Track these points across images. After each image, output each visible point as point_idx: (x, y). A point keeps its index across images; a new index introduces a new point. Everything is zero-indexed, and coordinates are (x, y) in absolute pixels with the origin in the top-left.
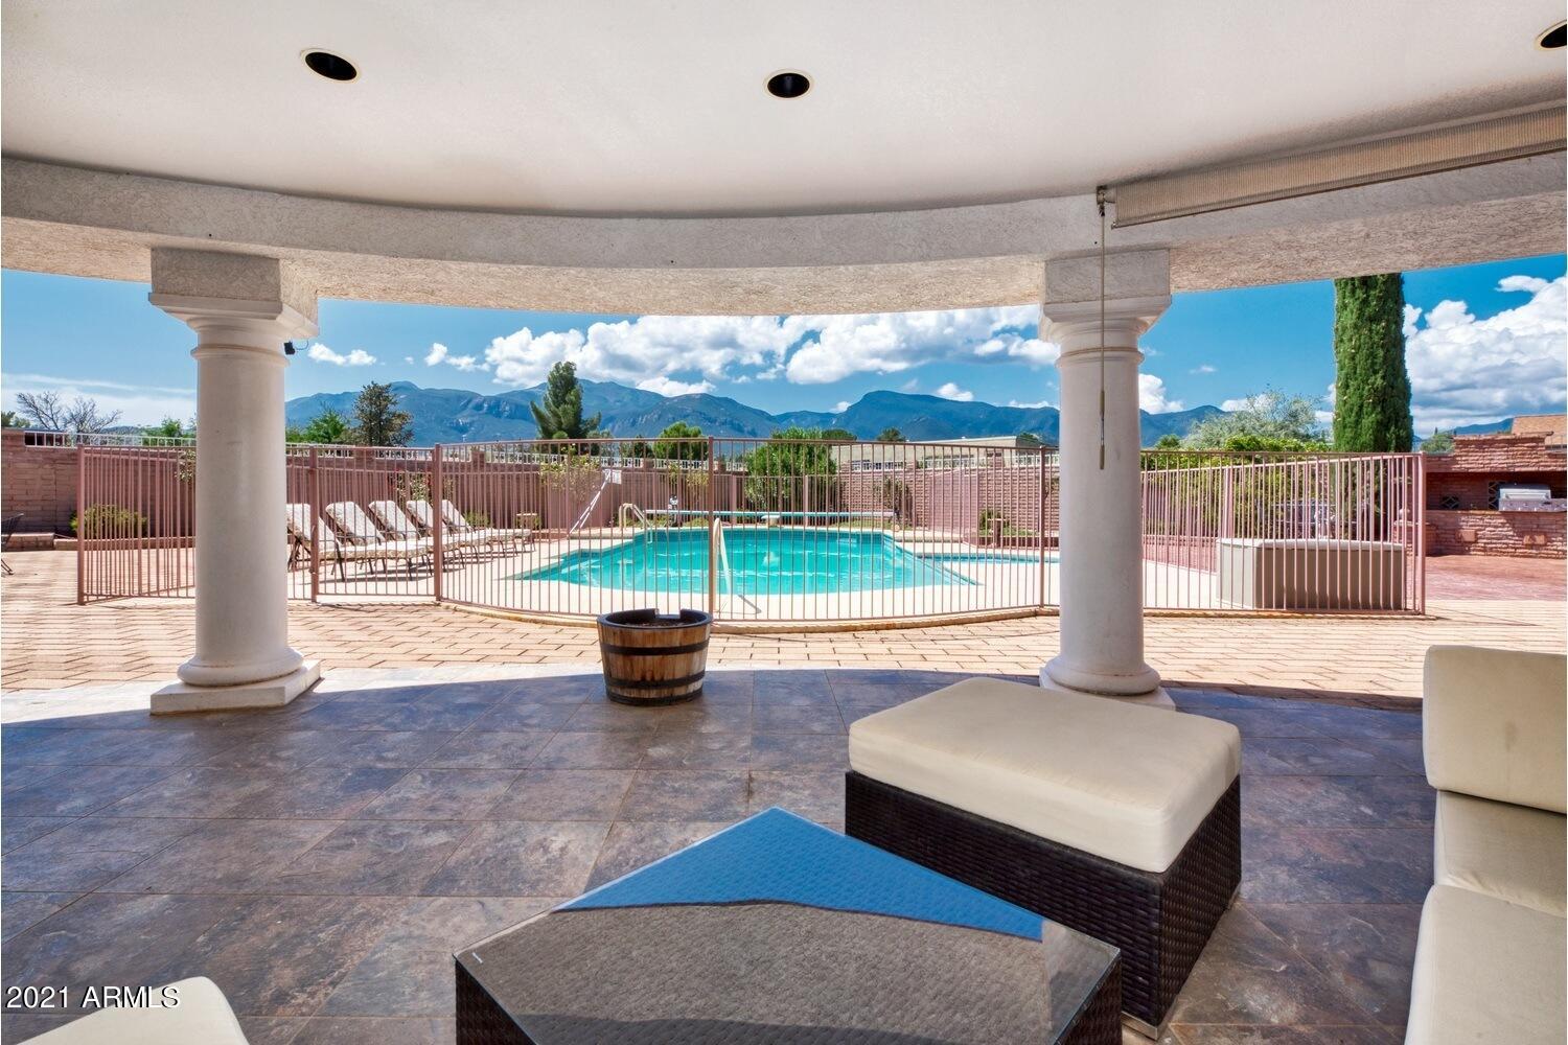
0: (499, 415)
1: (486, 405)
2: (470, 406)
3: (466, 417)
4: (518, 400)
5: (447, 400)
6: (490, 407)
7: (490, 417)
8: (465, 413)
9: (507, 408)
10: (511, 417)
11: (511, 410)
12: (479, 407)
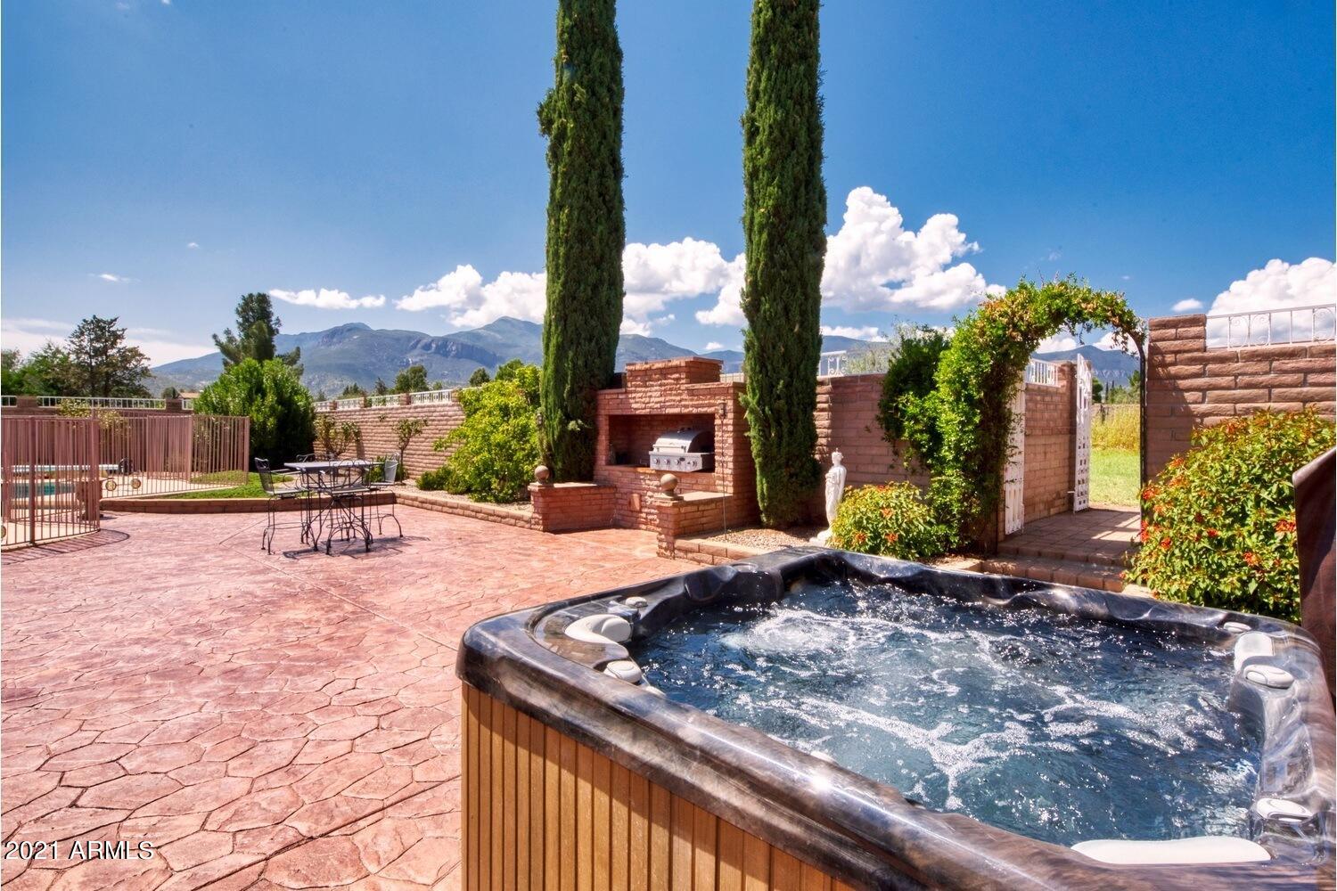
0: (446, 355)
1: (434, 345)
2: (419, 346)
3: (416, 356)
4: (462, 340)
5: (398, 340)
6: (437, 346)
7: (439, 356)
8: (416, 352)
9: (454, 348)
10: (458, 356)
11: (457, 349)
12: (427, 347)
